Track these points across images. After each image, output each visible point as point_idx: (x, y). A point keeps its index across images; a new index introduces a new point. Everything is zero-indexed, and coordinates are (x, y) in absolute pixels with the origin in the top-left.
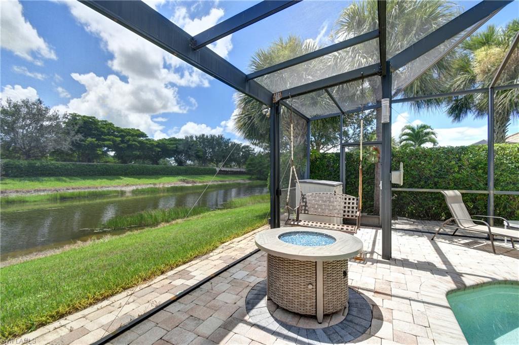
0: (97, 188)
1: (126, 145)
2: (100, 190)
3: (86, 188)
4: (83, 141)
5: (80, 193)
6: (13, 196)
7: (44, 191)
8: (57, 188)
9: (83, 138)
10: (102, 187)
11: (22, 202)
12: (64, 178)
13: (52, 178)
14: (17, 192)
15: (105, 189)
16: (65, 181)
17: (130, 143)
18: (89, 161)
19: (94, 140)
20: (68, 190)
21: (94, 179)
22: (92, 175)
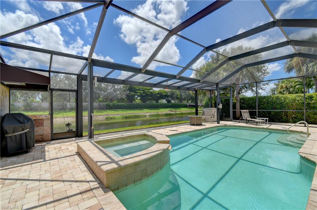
1: (145, 94)
3: (132, 114)
4: (130, 94)
7: (119, 115)
8: (123, 113)
9: (129, 92)
11: (115, 118)
13: (120, 110)
14: (112, 115)
18: (132, 102)
19: (133, 93)
20: (126, 114)
21: (134, 110)
22: (133, 108)
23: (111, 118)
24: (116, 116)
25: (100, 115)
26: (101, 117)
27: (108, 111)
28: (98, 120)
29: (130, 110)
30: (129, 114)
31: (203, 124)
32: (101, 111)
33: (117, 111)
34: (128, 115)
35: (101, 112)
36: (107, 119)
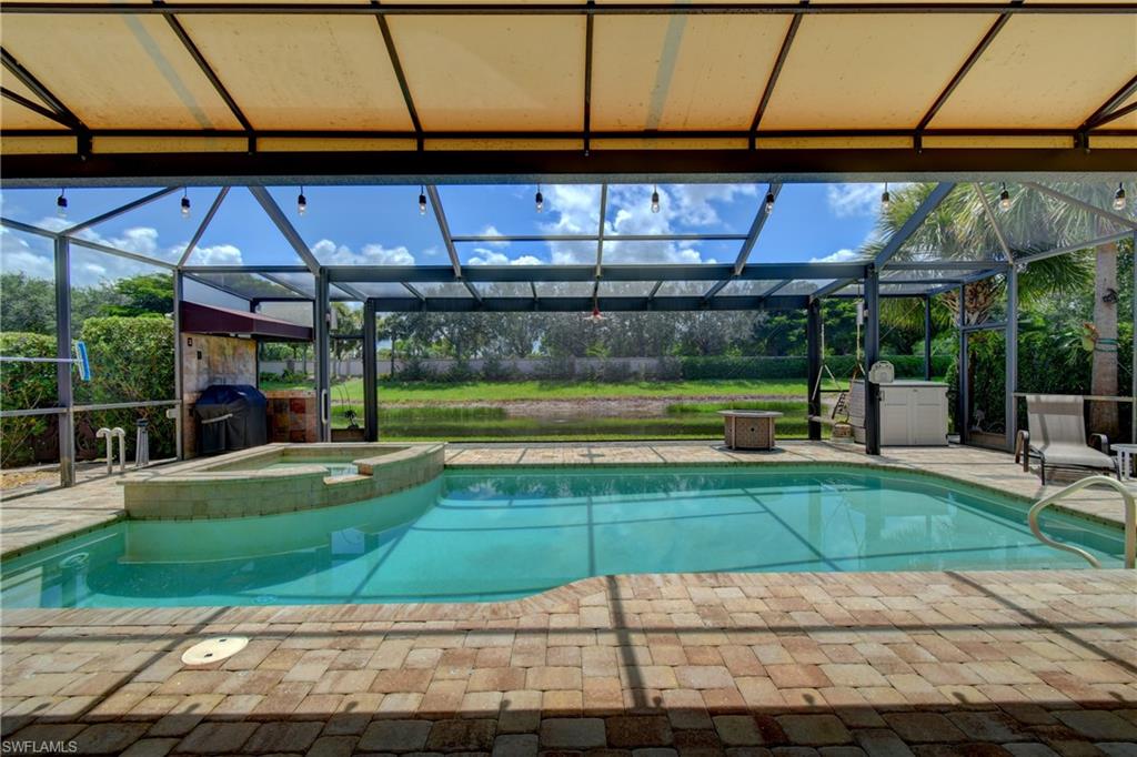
0: (784, 398)
1: (838, 321)
2: (788, 401)
3: (768, 398)
4: (768, 322)
5: (758, 403)
6: (687, 404)
7: (718, 398)
8: (733, 395)
9: (768, 318)
10: (792, 397)
11: (695, 411)
12: (746, 383)
13: (731, 382)
14: (692, 398)
15: (795, 401)
16: (746, 386)
17: (845, 316)
18: (780, 354)
19: (784, 318)
20: (746, 398)
21: (783, 383)
22: (781, 378)
23: (684, 411)
24: (701, 406)
25: (654, 399)
26: (656, 404)
27: (686, 385)
28: (645, 412)
29: (768, 382)
30: (759, 397)
31: (778, 445)
32: (663, 384)
33: (718, 385)
34: (755, 401)
35: (662, 388)
36: (671, 411)
